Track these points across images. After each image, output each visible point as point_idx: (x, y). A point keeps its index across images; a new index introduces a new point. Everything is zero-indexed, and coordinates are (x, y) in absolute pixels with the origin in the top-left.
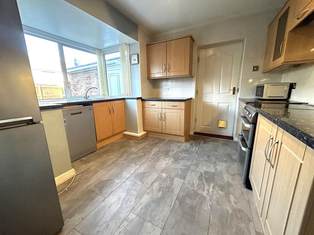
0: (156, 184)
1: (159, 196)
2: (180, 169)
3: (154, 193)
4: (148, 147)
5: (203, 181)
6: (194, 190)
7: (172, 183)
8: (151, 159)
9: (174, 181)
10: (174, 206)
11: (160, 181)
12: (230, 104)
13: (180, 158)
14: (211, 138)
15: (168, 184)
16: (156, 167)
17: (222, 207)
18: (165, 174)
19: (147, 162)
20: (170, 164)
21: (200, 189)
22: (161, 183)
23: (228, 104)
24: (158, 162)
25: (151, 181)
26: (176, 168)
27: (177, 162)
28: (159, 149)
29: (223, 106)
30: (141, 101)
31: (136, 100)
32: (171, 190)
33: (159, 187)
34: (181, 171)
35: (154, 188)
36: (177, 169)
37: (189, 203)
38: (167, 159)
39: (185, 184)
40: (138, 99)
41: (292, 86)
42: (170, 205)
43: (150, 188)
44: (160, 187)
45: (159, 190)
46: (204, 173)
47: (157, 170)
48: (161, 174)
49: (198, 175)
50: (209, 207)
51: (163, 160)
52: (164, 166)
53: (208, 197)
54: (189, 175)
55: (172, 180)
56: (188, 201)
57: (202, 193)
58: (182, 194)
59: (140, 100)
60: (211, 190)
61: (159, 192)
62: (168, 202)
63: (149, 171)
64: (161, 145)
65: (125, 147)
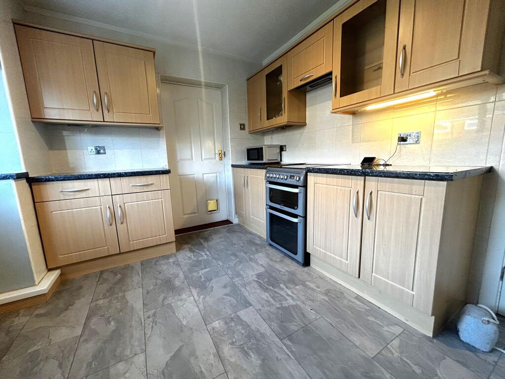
0: (227, 350)
1: (259, 362)
2: (224, 295)
3: (245, 367)
4: (106, 300)
5: (271, 289)
6: (278, 308)
7: (246, 326)
8: (151, 319)
9: (244, 320)
10: (292, 352)
11: (225, 338)
12: (218, 174)
13: (203, 279)
14: (207, 231)
15: (243, 331)
16: (185, 323)
17: (318, 301)
18: (217, 322)
19: (148, 332)
20: (201, 300)
21: (282, 301)
22: (231, 341)
23: (215, 175)
24: (174, 313)
25: (212, 357)
26: (218, 299)
27: (209, 290)
28: (141, 290)
29: (209, 177)
30: (27, 185)
31: (12, 182)
32: (258, 335)
33: (237, 350)
34: (232, 298)
35: (233, 360)
36: (223, 299)
37: (296, 328)
38: (184, 296)
39: (260, 310)
40: (18, 177)
41: (282, 148)
42: (286, 357)
43: (229, 368)
44: (238, 348)
45: (246, 354)
46: (258, 279)
47: (195, 327)
48: (209, 327)
49: (256, 285)
50: (311, 311)
51: (179, 303)
52: (196, 310)
53: (299, 303)
54: (247, 294)
55: (239, 320)
56: (293, 327)
57: (288, 304)
58: (275, 325)
59: (24, 181)
60: (289, 292)
61: (250, 356)
62: (280, 357)
63: (181, 344)
64: (136, 279)
65: (12, 349)
